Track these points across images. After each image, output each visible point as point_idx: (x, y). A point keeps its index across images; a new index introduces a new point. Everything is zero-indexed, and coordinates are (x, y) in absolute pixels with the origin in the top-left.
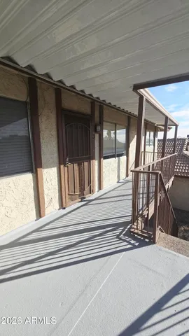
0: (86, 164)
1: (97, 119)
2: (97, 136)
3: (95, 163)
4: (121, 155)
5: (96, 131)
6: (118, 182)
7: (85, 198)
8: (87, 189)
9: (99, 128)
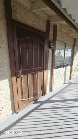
0: (40, 74)
1: (51, 37)
2: (50, 51)
3: (48, 73)
4: (68, 65)
5: (50, 47)
6: (64, 84)
7: (38, 99)
8: (40, 93)
9: (52, 44)
